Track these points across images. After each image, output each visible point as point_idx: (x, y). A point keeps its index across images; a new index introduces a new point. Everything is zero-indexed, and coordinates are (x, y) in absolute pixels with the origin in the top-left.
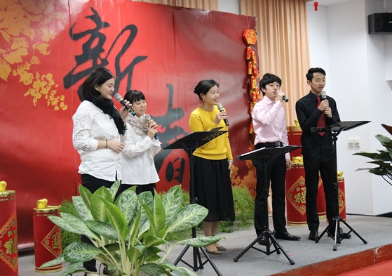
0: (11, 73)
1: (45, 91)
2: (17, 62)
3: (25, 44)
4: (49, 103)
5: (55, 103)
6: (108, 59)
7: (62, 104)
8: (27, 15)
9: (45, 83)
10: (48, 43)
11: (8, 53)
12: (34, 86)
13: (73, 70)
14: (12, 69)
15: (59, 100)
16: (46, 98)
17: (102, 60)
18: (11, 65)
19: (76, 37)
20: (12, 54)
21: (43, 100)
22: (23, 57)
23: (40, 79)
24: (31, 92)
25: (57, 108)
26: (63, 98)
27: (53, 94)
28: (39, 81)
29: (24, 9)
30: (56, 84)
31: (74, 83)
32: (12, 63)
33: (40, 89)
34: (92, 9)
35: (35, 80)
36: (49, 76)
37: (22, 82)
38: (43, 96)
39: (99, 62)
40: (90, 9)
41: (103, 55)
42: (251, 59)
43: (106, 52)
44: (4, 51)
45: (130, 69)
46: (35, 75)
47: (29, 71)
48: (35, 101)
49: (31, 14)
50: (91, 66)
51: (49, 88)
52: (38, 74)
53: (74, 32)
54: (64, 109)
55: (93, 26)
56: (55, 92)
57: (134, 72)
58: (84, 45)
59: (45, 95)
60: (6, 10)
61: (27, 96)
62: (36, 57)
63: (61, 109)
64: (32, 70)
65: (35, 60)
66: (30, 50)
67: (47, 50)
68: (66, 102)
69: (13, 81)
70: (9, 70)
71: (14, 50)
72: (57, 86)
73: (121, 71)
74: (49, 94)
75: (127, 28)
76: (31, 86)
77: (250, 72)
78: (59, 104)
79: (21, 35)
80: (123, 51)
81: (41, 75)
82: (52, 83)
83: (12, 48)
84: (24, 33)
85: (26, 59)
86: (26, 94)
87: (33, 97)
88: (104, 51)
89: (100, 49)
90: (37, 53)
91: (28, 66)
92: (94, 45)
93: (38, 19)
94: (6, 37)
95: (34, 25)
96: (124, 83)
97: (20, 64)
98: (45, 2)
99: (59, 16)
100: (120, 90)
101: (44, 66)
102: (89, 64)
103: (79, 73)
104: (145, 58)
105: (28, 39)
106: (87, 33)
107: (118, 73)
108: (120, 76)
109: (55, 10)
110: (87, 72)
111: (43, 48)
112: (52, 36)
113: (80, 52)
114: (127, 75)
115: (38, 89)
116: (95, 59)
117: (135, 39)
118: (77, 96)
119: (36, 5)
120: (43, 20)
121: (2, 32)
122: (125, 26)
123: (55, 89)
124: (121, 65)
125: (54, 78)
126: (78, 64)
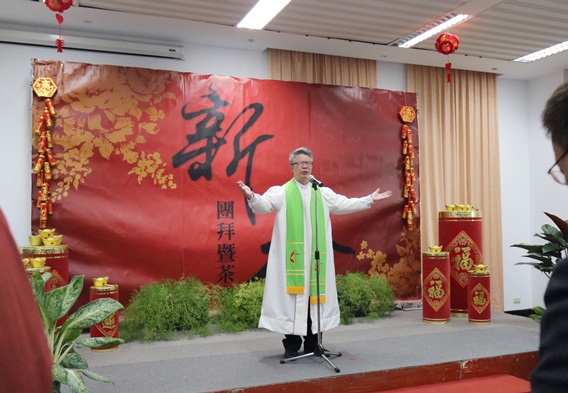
0: (114, 152)
1: (151, 170)
2: (120, 141)
3: (130, 124)
4: (155, 182)
5: (162, 181)
6: (226, 138)
7: (171, 183)
8: (135, 95)
9: (152, 162)
10: (157, 122)
11: (111, 132)
12: (139, 164)
13: (184, 150)
14: (115, 148)
15: (167, 178)
16: (153, 176)
17: (218, 139)
18: (113, 144)
19: (187, 116)
20: (115, 134)
21: (149, 179)
22: (126, 136)
23: (146, 157)
24: (136, 171)
25: (164, 187)
26: (171, 177)
27: (160, 173)
28: (144, 160)
29: (132, 89)
30: (163, 162)
31: (184, 162)
32: (115, 142)
33: (146, 167)
34: (210, 88)
35: (140, 158)
36: (156, 155)
37: (126, 160)
38: (149, 175)
39: (215, 141)
40: (207, 88)
41: (220, 135)
42: (407, 139)
43: (224, 131)
44: (107, 131)
45: (252, 148)
47: (133, 150)
48: (140, 179)
49: (138, 93)
50: (205, 145)
51: (156, 167)
52: (143, 153)
53: (188, 111)
54: (172, 188)
55: (210, 105)
56: (162, 171)
57: (256, 153)
58: (198, 125)
59: (151, 174)
60: (111, 91)
61: (132, 174)
62: (142, 136)
63: (169, 188)
64: (137, 149)
65: (141, 139)
66: (135, 129)
67: (155, 129)
68: (174, 181)
69: (116, 160)
70: (112, 149)
71: (117, 130)
72: (165, 164)
73: (241, 151)
74: (156, 173)
75: (251, 106)
76: (135, 165)
77: (405, 152)
78: (166, 183)
79: (127, 115)
80: (244, 130)
81: (147, 154)
82: (159, 162)
83: (116, 127)
84: (131, 113)
85: (130, 138)
86: (131, 172)
87: (138, 176)
88: (221, 129)
89: (217, 128)
90: (144, 132)
91: (132, 145)
92: (210, 124)
93: (147, 99)
94: (110, 117)
95: (142, 106)
96: (244, 162)
97: (123, 143)
98: (155, 82)
99: (171, 95)
100: (238, 169)
101: (151, 145)
102: (202, 143)
103: (191, 152)
104: (271, 137)
105: (134, 118)
106: (202, 112)
107: (237, 152)
108: (239, 155)
109: (166, 90)
110: (201, 151)
111: (150, 128)
112: (161, 115)
113: (193, 131)
114: (248, 154)
115: (143, 168)
116: (209, 138)
117: (260, 118)
118: (188, 175)
119: (146, 85)
120: (152, 100)
121: (106, 112)
122: (248, 105)
123: (163, 168)
124: (241, 144)
125: (162, 157)
126: (190, 143)
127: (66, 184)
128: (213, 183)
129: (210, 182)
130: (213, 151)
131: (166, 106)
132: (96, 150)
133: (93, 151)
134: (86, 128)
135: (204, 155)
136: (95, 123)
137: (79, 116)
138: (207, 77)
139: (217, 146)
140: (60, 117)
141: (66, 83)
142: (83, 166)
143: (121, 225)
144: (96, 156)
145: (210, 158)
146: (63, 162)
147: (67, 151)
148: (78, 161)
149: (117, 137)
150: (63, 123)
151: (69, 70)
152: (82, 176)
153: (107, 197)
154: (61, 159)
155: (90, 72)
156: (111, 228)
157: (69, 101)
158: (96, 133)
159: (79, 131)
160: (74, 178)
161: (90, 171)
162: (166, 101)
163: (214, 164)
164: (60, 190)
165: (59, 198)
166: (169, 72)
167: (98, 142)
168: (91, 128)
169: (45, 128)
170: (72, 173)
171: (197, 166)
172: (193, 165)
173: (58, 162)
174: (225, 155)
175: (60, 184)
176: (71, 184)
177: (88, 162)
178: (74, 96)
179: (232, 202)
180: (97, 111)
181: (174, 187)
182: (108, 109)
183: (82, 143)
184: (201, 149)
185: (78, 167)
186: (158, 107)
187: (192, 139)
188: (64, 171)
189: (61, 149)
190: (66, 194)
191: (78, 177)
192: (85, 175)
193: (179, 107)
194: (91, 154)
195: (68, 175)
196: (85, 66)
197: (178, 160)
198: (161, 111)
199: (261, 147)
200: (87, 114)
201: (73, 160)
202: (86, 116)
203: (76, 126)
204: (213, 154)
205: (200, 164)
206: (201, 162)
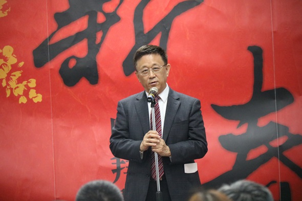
1: (1, 75)
4: (8, 93)
5: (19, 91)
6: (121, 13)
7: (32, 93)
9: (2, 61)
13: (50, 38)
15: (26, 86)
16: (4, 84)
17: (106, 15)
25: (23, 100)
26: (33, 83)
27: (14, 78)
30: (19, 62)
31: (53, 56)
36: (8, 50)
39: (101, 18)
41: (109, 8)
45: (165, 25)
50: (85, 26)
51: (7, 69)
54: (35, 100)
56: (18, 74)
57: (173, 33)
63: (30, 101)
68: (38, 89)
72: (21, 64)
73: (146, 31)
74: (8, 78)
78: (26, 93)
82: (13, 60)
102: (81, 24)
104: (199, 3)
107: (140, 34)
108: (144, 38)
110: (78, 37)
113: (64, 6)
114: (159, 36)
116: (92, 15)
118: (59, 79)
123: (19, 69)
124: (146, 20)
125: (16, 53)
126: (60, 27)
128: (102, 88)
129: (96, 87)
130: (99, 35)
135: (84, 43)
139: (105, 27)
145: (94, 48)
163: (99, 58)
171: (72, 63)
172: (66, 62)
174: (119, 41)
181: (39, 99)
184: (78, 34)
187: (63, 19)
197: (42, 55)
199: (184, 20)
204: (98, 40)
205: (77, 59)
206: (79, 55)
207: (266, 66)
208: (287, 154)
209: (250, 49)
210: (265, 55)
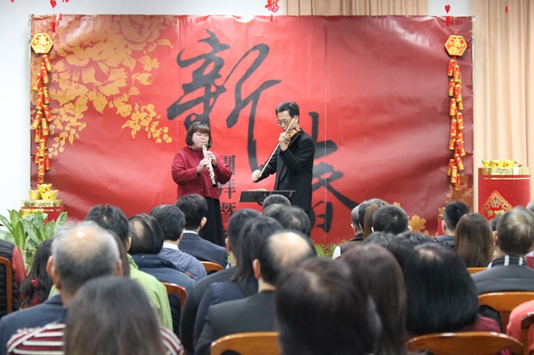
0: (107, 105)
1: (145, 123)
2: (114, 93)
3: (124, 75)
4: (149, 136)
5: (157, 134)
6: (227, 86)
7: (165, 137)
8: (129, 44)
9: (146, 114)
10: (150, 72)
11: (104, 85)
12: (133, 117)
13: (179, 100)
14: (109, 101)
15: (162, 131)
16: (147, 129)
17: (217, 87)
18: (107, 97)
19: (183, 64)
20: (109, 86)
21: (142, 133)
22: (120, 89)
23: (140, 110)
24: (130, 124)
25: (159, 141)
26: (166, 130)
27: (154, 126)
28: (138, 112)
29: (125, 38)
30: (158, 115)
31: (180, 113)
32: (109, 95)
33: (140, 120)
34: (208, 31)
35: (133, 111)
36: (150, 107)
37: (119, 114)
38: (143, 128)
39: (213, 89)
40: (205, 31)
41: (219, 82)
42: (453, 76)
43: (224, 78)
44: (101, 84)
45: (255, 96)
46: (133, 107)
47: (127, 103)
48: (133, 133)
49: (133, 43)
50: (203, 94)
51: (150, 120)
52: (137, 105)
53: (183, 58)
54: (167, 141)
55: (208, 49)
56: (156, 123)
57: (260, 101)
58: (194, 72)
59: (145, 127)
60: (105, 41)
61: (126, 128)
62: (135, 88)
63: (164, 141)
64: (131, 101)
65: (134, 91)
66: (129, 81)
67: (149, 79)
68: (169, 134)
69: (110, 113)
70: (105, 102)
71: (111, 82)
72: (159, 117)
73: (243, 99)
74: (150, 126)
75: (255, 48)
76: (129, 118)
77: (451, 94)
78: (161, 136)
79: (121, 66)
80: (246, 76)
81: (140, 106)
82: (153, 114)
83: (109, 80)
84: (125, 63)
85: (123, 90)
86: (125, 126)
87: (131, 129)
88: (220, 76)
89: (215, 75)
90: (137, 84)
91: (126, 97)
92: (208, 71)
93: (140, 48)
94: (104, 68)
95: (136, 55)
96: (246, 111)
97: (117, 96)
98: (149, 29)
99: (166, 42)
100: (239, 120)
101: (144, 97)
102: (200, 92)
103: (188, 103)
104: (278, 82)
105: (127, 70)
106: (199, 58)
107: (238, 100)
108: (241, 104)
109: (161, 37)
110: (197, 101)
111: (144, 79)
112: (155, 64)
113: (189, 80)
114: (251, 103)
115: (137, 121)
116: (208, 87)
117: (265, 61)
118: (184, 128)
119: (140, 33)
120: (146, 48)
121: (99, 63)
122: (251, 46)
123: (157, 120)
124: (242, 91)
125: (156, 109)
126: (186, 93)
127: (61, 139)
130: (212, 100)
131: (160, 53)
132: (90, 104)
133: (87, 105)
134: (80, 82)
135: (201, 105)
136: (89, 76)
137: (73, 69)
138: (205, 18)
139: (215, 95)
140: (56, 72)
141: (61, 37)
142: (78, 120)
143: (115, 181)
144: (91, 111)
145: (208, 108)
146: (59, 117)
147: (63, 106)
148: (73, 116)
149: (111, 89)
150: (59, 77)
151: (63, 24)
152: (77, 131)
153: (101, 152)
154: (57, 114)
155: (84, 24)
156: (105, 184)
157: (64, 55)
158: (90, 86)
159: (74, 85)
160: (69, 133)
161: (84, 125)
162: (160, 48)
163: (211, 115)
164: (56, 146)
165: (56, 153)
166: (164, 17)
167: (92, 96)
168: (85, 82)
169: (42, 84)
170: (67, 128)
171: (194, 117)
172: (189, 117)
173: (54, 117)
174: (224, 104)
175: (57, 139)
176: (67, 139)
177: (82, 116)
178: (69, 49)
179: (234, 157)
180: (92, 63)
181: (169, 140)
182: (101, 61)
183: (77, 97)
184: (198, 99)
185: (73, 122)
186: (152, 55)
187: (188, 88)
188: (60, 127)
189: (57, 103)
190: (61, 150)
191: (73, 132)
192: (80, 129)
193: (174, 55)
194: (86, 108)
195: (64, 131)
196: (79, 18)
197: (173, 112)
198: (155, 60)
199: (268, 93)
200: (82, 67)
201: (69, 114)
202: (80, 69)
203: (71, 80)
204: (211, 104)
205: (196, 115)
206: (197, 113)
207: (320, 125)
208: (331, 184)
209: (310, 114)
210: (320, 118)
